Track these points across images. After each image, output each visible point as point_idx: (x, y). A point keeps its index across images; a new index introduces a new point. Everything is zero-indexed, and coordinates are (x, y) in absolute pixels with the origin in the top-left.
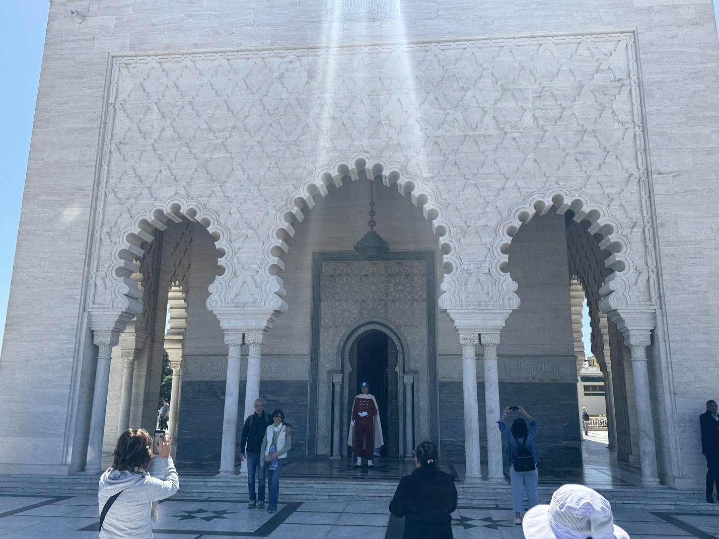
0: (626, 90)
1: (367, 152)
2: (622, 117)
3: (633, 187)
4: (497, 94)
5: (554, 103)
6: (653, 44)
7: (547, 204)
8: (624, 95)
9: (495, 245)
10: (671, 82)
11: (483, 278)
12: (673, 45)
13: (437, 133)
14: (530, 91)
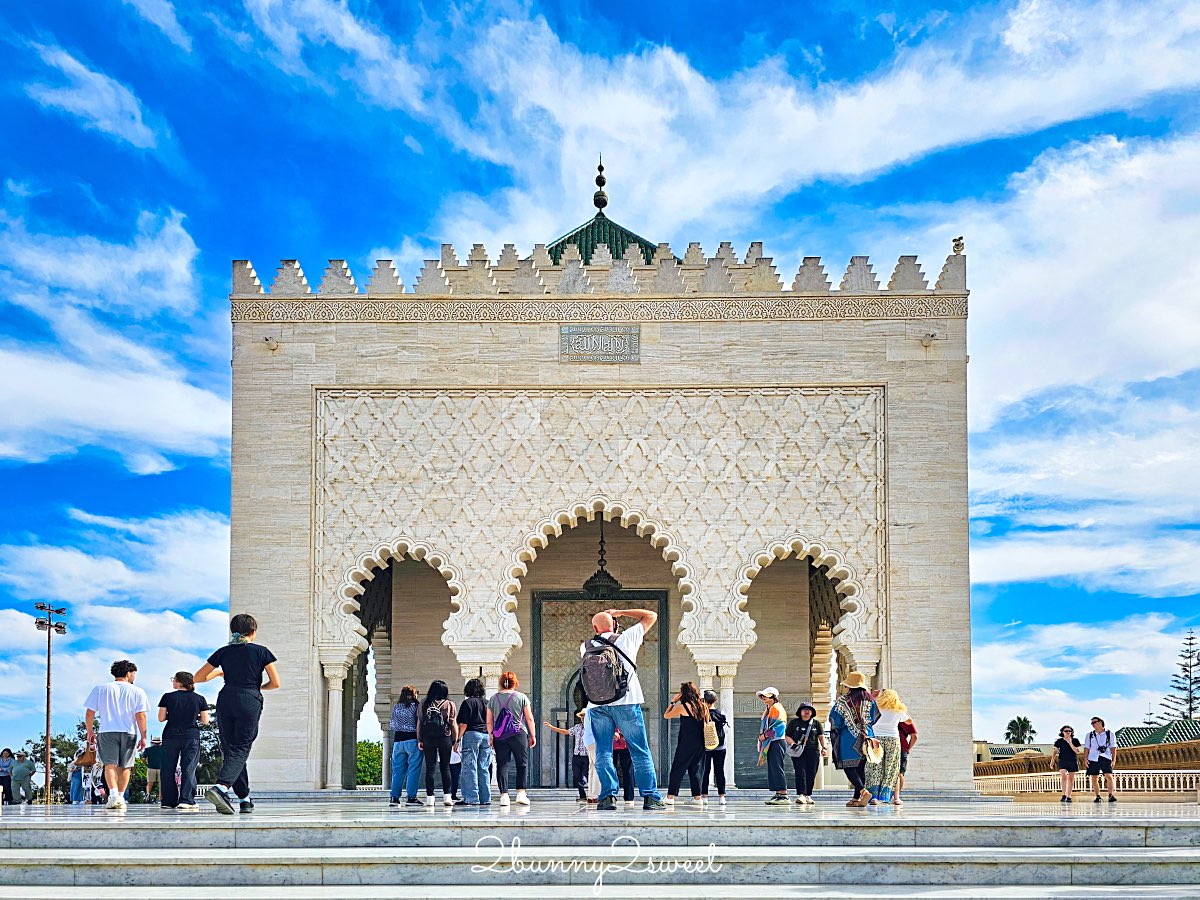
0: (871, 444)
1: (605, 495)
2: (865, 470)
3: (870, 536)
4: (741, 444)
5: (798, 454)
6: (901, 400)
7: (786, 550)
8: (869, 449)
9: (735, 587)
10: (916, 438)
11: (722, 616)
12: (921, 402)
13: (679, 480)
14: (775, 441)
